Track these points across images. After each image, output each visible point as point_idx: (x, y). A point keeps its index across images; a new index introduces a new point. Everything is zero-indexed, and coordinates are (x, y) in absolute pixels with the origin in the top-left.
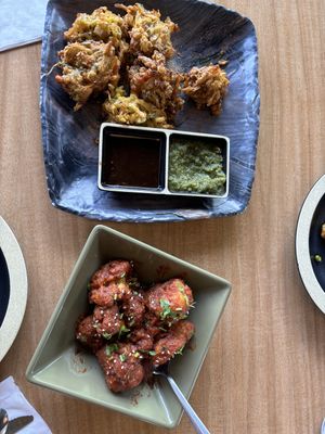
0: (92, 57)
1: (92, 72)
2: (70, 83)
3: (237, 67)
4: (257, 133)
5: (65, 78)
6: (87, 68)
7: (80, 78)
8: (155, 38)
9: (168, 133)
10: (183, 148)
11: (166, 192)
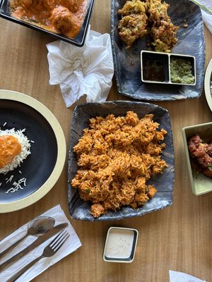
0: (135, 22)
1: (136, 29)
2: (126, 35)
3: (193, 28)
4: (204, 59)
5: (124, 33)
6: (133, 27)
7: (130, 32)
8: (161, 12)
9: (169, 55)
10: (175, 62)
11: (170, 82)
